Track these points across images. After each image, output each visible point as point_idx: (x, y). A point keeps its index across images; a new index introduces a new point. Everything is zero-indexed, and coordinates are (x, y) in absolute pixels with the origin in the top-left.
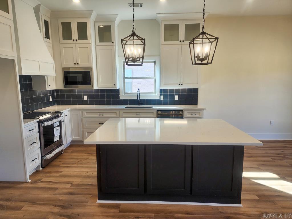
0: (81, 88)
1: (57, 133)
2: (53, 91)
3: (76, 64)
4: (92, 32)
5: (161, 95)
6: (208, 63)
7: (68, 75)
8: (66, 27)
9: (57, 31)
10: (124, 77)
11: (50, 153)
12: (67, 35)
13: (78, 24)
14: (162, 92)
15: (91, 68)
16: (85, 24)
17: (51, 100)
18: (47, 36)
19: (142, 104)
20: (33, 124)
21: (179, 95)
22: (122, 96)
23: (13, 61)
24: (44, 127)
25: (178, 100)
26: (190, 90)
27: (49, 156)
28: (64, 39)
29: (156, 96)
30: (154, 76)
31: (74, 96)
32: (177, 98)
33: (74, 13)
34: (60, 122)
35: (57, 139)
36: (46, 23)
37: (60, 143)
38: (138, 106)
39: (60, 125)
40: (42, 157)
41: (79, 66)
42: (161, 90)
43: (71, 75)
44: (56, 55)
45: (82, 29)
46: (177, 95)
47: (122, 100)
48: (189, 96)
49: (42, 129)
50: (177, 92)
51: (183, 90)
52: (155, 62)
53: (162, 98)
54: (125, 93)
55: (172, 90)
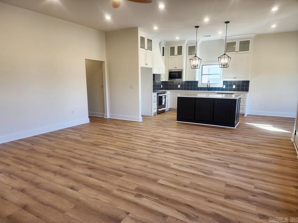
0: (177, 80)
1: (164, 101)
2: (163, 82)
3: (175, 68)
4: (185, 50)
5: (224, 85)
6: (226, 67)
7: (171, 74)
8: (172, 49)
9: (168, 51)
10: (202, 74)
11: (161, 108)
12: (172, 53)
13: (178, 47)
14: (225, 83)
15: (183, 70)
16: (181, 47)
17: (162, 87)
18: (163, 55)
19: (211, 90)
20: (155, 94)
21: (236, 85)
22: (199, 85)
23: (152, 68)
24: (159, 96)
25: (235, 88)
26: (244, 82)
27: (160, 110)
28: (171, 55)
29: (221, 85)
31: (173, 85)
32: (234, 87)
33: (176, 42)
34: (165, 96)
35: (163, 104)
36: (163, 48)
37: (164, 106)
38: (208, 91)
39: (165, 98)
40: (157, 109)
41: (176, 69)
42: (224, 82)
43: (172, 74)
44: (166, 64)
45: (180, 49)
46: (234, 85)
47: (199, 88)
48: (243, 86)
49: (158, 97)
50: (235, 83)
51: (239, 82)
53: (224, 87)
54: (202, 84)
55: (231, 82)
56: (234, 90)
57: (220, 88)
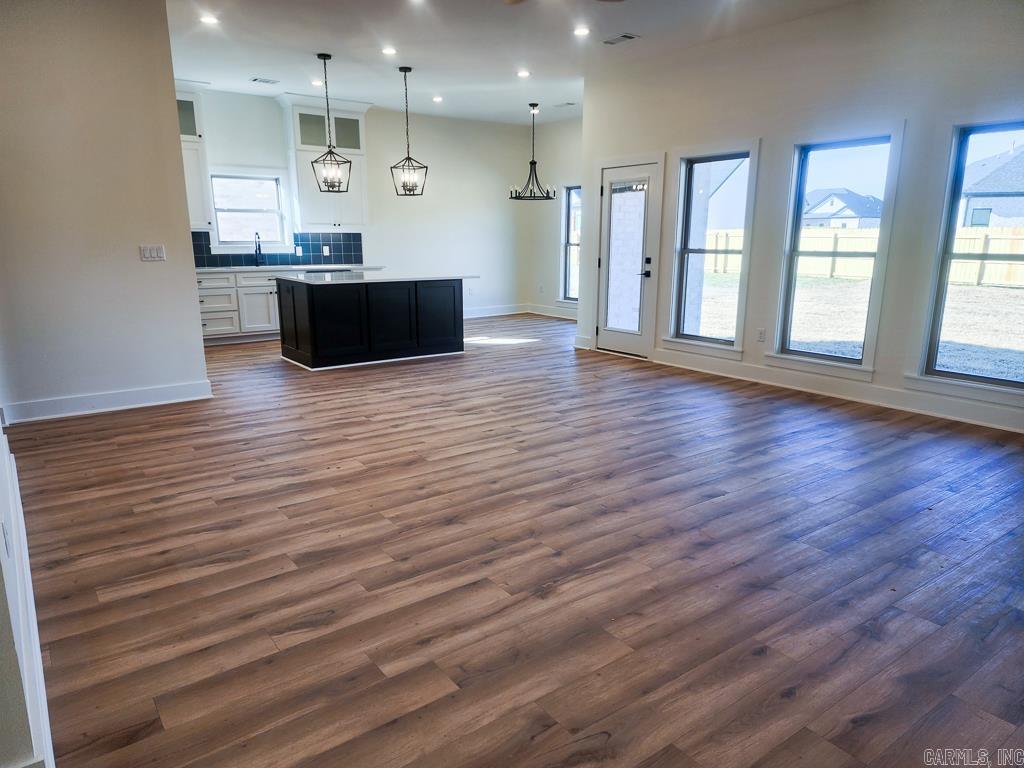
5: (297, 245)
14: (299, 239)
19: (263, 264)
21: (329, 245)
22: (216, 248)
25: (328, 254)
26: (347, 236)
29: (288, 247)
30: (276, 208)
32: (326, 251)
38: (254, 268)
42: (296, 236)
46: (326, 245)
48: (347, 248)
50: (326, 239)
51: (336, 236)
52: (277, 180)
53: (300, 252)
54: (222, 242)
55: (316, 237)
56: (327, 260)
57: (286, 256)
